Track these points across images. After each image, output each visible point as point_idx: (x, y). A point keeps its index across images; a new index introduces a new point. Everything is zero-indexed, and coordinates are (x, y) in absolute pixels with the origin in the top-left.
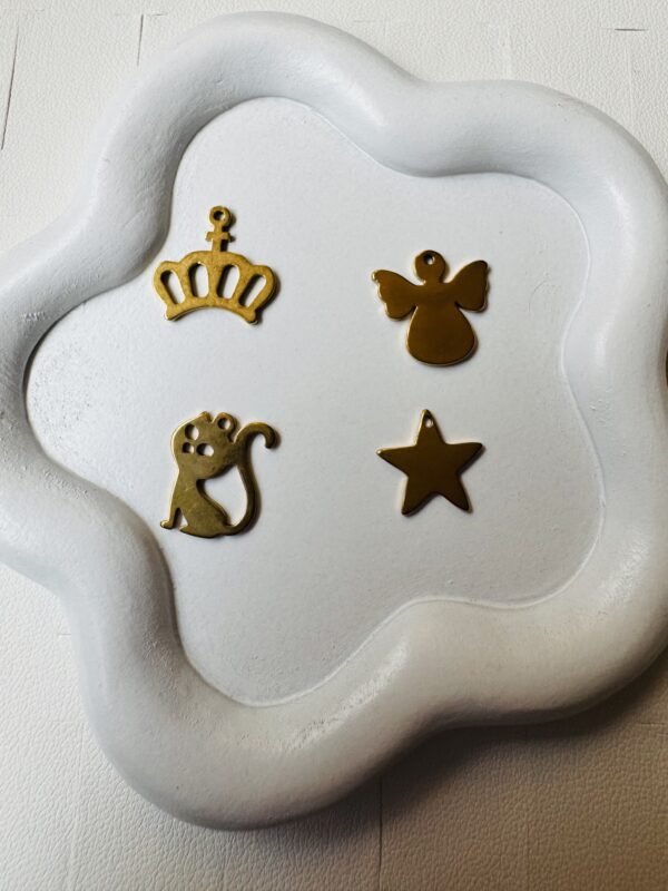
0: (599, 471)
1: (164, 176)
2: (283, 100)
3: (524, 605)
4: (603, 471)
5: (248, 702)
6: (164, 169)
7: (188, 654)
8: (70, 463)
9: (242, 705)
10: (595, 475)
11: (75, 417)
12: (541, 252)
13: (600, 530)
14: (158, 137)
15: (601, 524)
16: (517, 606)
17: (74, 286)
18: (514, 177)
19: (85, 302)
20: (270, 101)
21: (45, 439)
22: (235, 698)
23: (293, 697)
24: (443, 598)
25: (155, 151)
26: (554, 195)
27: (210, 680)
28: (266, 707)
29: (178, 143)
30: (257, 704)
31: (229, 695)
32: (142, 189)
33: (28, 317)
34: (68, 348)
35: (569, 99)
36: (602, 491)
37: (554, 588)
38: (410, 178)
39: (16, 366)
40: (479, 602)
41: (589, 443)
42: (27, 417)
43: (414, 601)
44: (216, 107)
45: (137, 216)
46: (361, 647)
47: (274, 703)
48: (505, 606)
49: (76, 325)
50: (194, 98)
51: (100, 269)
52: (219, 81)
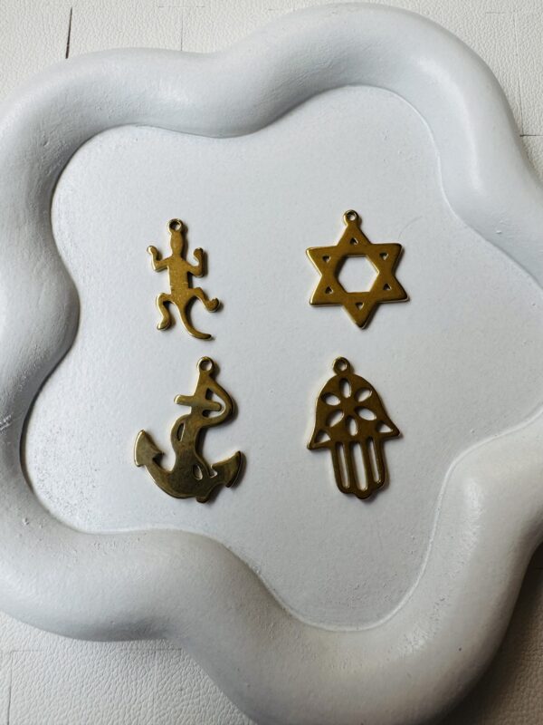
1: (46, 246)
2: (108, 132)
7: (301, 618)
11: (91, 486)
12: (386, 138)
14: (22, 216)
17: (24, 377)
18: (330, 91)
19: (41, 389)
20: (98, 138)
21: (77, 521)
22: (361, 628)
23: (406, 598)
24: (475, 447)
27: (333, 627)
28: (390, 620)
29: (41, 212)
30: (383, 622)
31: (355, 629)
32: (35, 265)
33: (0, 427)
34: (49, 434)
39: (14, 473)
40: (503, 435)
42: (47, 512)
43: (454, 463)
45: (44, 290)
48: (524, 424)
49: (46, 412)
50: (32, 168)
51: (38, 351)
52: (46, 143)
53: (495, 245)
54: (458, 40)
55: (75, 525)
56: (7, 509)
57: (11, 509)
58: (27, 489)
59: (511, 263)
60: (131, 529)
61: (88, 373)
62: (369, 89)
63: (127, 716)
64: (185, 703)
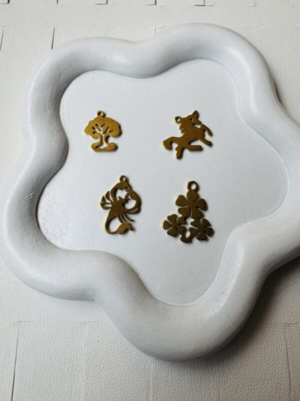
0: (276, 151)
2: (88, 72)
3: (275, 213)
4: (277, 150)
7: (157, 298)
8: (73, 247)
9: (190, 306)
11: (66, 228)
12: (213, 83)
13: (287, 173)
14: (47, 106)
15: (287, 170)
17: (41, 176)
18: (190, 61)
19: (48, 183)
20: (83, 76)
21: (58, 243)
22: (184, 305)
23: (207, 293)
24: (244, 225)
28: (198, 302)
29: (55, 105)
30: (194, 303)
31: (181, 305)
32: (51, 128)
33: (28, 197)
34: (50, 203)
36: (281, 158)
37: (282, 201)
39: (32, 219)
40: (258, 221)
42: (45, 238)
43: (233, 232)
44: (64, 86)
45: (54, 139)
47: (200, 299)
48: (268, 217)
49: (49, 193)
50: (54, 85)
51: (49, 165)
52: (61, 75)
53: (260, 134)
54: (249, 43)
55: (57, 245)
56: (28, 234)
57: (30, 234)
58: (37, 227)
59: (267, 143)
60: (82, 249)
61: (69, 177)
62: (207, 61)
63: (72, 353)
64: (100, 347)
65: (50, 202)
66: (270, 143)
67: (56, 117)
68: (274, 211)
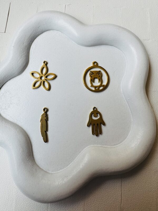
0: (131, 114)
1: (27, 50)
2: (54, 31)
3: (115, 146)
5: (50, 172)
6: (27, 48)
8: (7, 118)
9: (49, 173)
10: (130, 115)
11: (8, 107)
13: (132, 128)
14: (25, 41)
15: (132, 126)
16: (113, 147)
18: (109, 46)
19: (10, 80)
20: (51, 31)
22: (47, 171)
23: (61, 170)
24: (96, 145)
25: (25, 44)
26: (118, 49)
27: (42, 167)
28: (55, 173)
29: (30, 42)
30: (53, 172)
31: (46, 171)
32: (22, 53)
35: (120, 27)
37: (122, 142)
38: (84, 47)
40: (104, 146)
41: (128, 107)
43: (89, 146)
44: (39, 33)
45: (21, 59)
46: (77, 158)
47: (57, 172)
48: (110, 147)
49: (8, 85)
50: (33, 31)
52: (39, 27)
65: (7, 90)
66: (130, 108)
67: (28, 48)
68: (115, 145)
